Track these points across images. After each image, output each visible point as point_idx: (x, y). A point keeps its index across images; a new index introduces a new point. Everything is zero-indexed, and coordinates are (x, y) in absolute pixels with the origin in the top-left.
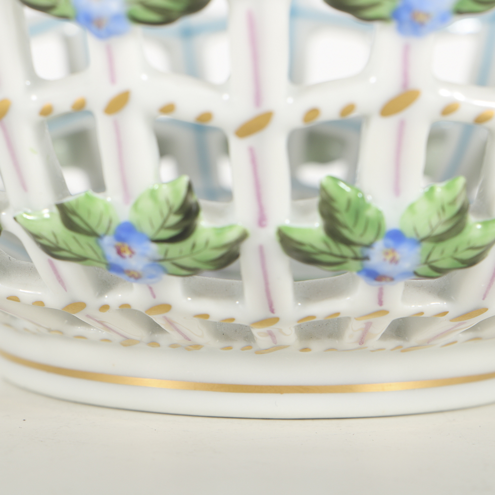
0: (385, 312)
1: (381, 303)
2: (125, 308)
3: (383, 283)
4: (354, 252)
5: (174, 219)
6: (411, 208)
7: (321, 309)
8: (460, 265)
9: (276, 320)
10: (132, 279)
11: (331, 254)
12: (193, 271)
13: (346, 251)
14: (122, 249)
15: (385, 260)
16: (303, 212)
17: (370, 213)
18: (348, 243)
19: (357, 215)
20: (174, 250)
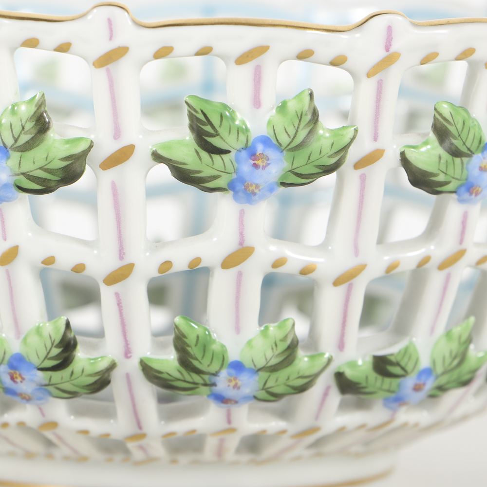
0: (233, 430)
1: (229, 422)
2: (21, 425)
3: (229, 405)
4: (204, 380)
5: (56, 351)
6: (249, 343)
7: (181, 427)
8: (293, 391)
9: (142, 436)
10: (24, 401)
11: (185, 381)
12: (73, 394)
13: (196, 378)
14: (15, 376)
15: (229, 386)
16: (162, 346)
17: (215, 347)
18: (198, 372)
19: (205, 349)
20: (57, 376)
